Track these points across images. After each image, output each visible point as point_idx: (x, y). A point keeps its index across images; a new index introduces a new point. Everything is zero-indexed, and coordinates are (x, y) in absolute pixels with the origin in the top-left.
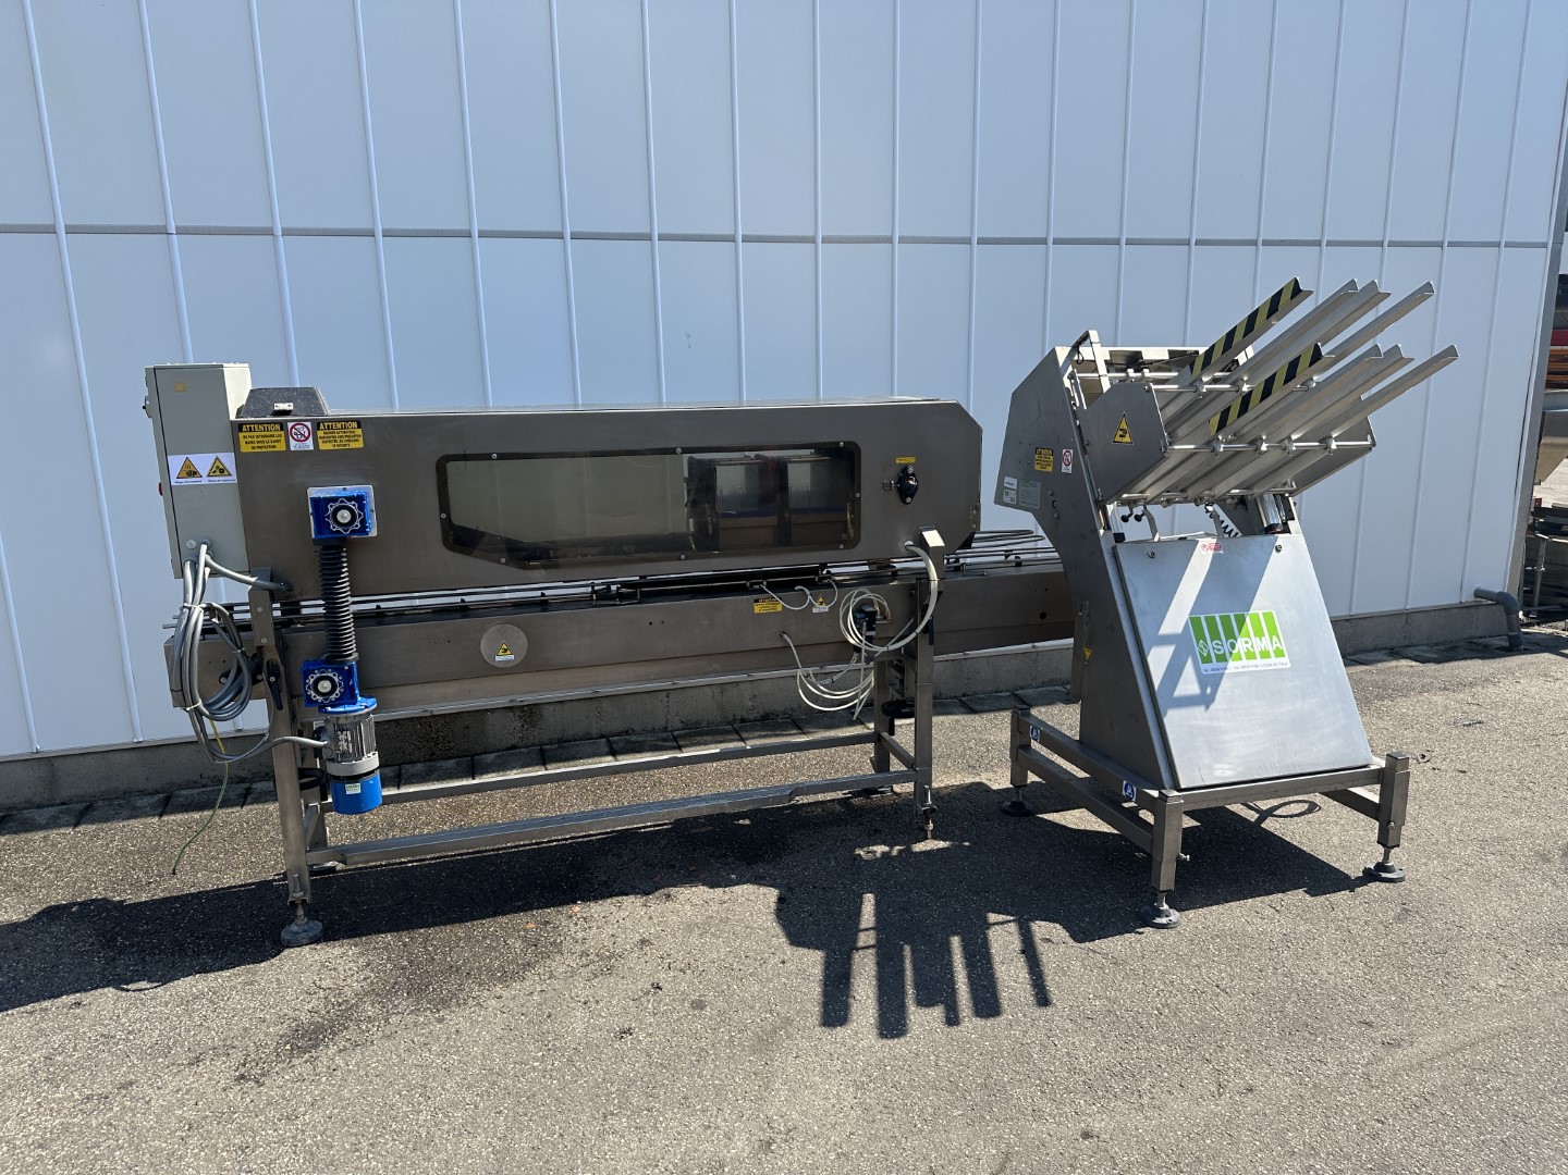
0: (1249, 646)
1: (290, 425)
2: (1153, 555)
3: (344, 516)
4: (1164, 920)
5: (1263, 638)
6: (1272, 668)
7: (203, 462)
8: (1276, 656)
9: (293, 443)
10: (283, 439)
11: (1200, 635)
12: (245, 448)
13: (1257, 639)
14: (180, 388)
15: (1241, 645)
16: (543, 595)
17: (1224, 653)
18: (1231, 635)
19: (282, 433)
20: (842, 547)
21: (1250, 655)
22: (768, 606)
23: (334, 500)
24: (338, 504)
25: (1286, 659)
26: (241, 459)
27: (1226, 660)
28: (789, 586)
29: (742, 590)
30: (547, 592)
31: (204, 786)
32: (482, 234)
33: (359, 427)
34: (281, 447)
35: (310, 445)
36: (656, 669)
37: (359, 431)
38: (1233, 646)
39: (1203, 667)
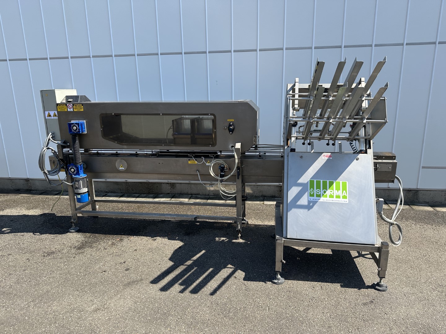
0: (332, 193)
1: (68, 105)
2: (301, 157)
3: (75, 128)
4: (276, 281)
5: (339, 191)
6: (340, 202)
7: (52, 113)
8: (343, 198)
9: (68, 109)
10: (66, 108)
11: (312, 186)
12: (59, 110)
13: (337, 191)
14: (47, 95)
15: (328, 192)
16: (136, 153)
17: (320, 194)
18: (325, 188)
19: (66, 107)
20: (210, 146)
21: (331, 196)
22: (193, 162)
23: (73, 124)
24: (73, 125)
25: (347, 200)
26: (58, 112)
27: (320, 197)
28: (200, 157)
29: (187, 156)
30: (138, 152)
31: (99, 192)
32: (161, 54)
33: (82, 105)
34: (66, 110)
35: (72, 110)
36: (163, 176)
37: (82, 107)
38: (325, 192)
39: (310, 197)
